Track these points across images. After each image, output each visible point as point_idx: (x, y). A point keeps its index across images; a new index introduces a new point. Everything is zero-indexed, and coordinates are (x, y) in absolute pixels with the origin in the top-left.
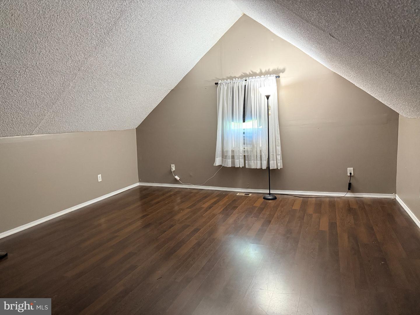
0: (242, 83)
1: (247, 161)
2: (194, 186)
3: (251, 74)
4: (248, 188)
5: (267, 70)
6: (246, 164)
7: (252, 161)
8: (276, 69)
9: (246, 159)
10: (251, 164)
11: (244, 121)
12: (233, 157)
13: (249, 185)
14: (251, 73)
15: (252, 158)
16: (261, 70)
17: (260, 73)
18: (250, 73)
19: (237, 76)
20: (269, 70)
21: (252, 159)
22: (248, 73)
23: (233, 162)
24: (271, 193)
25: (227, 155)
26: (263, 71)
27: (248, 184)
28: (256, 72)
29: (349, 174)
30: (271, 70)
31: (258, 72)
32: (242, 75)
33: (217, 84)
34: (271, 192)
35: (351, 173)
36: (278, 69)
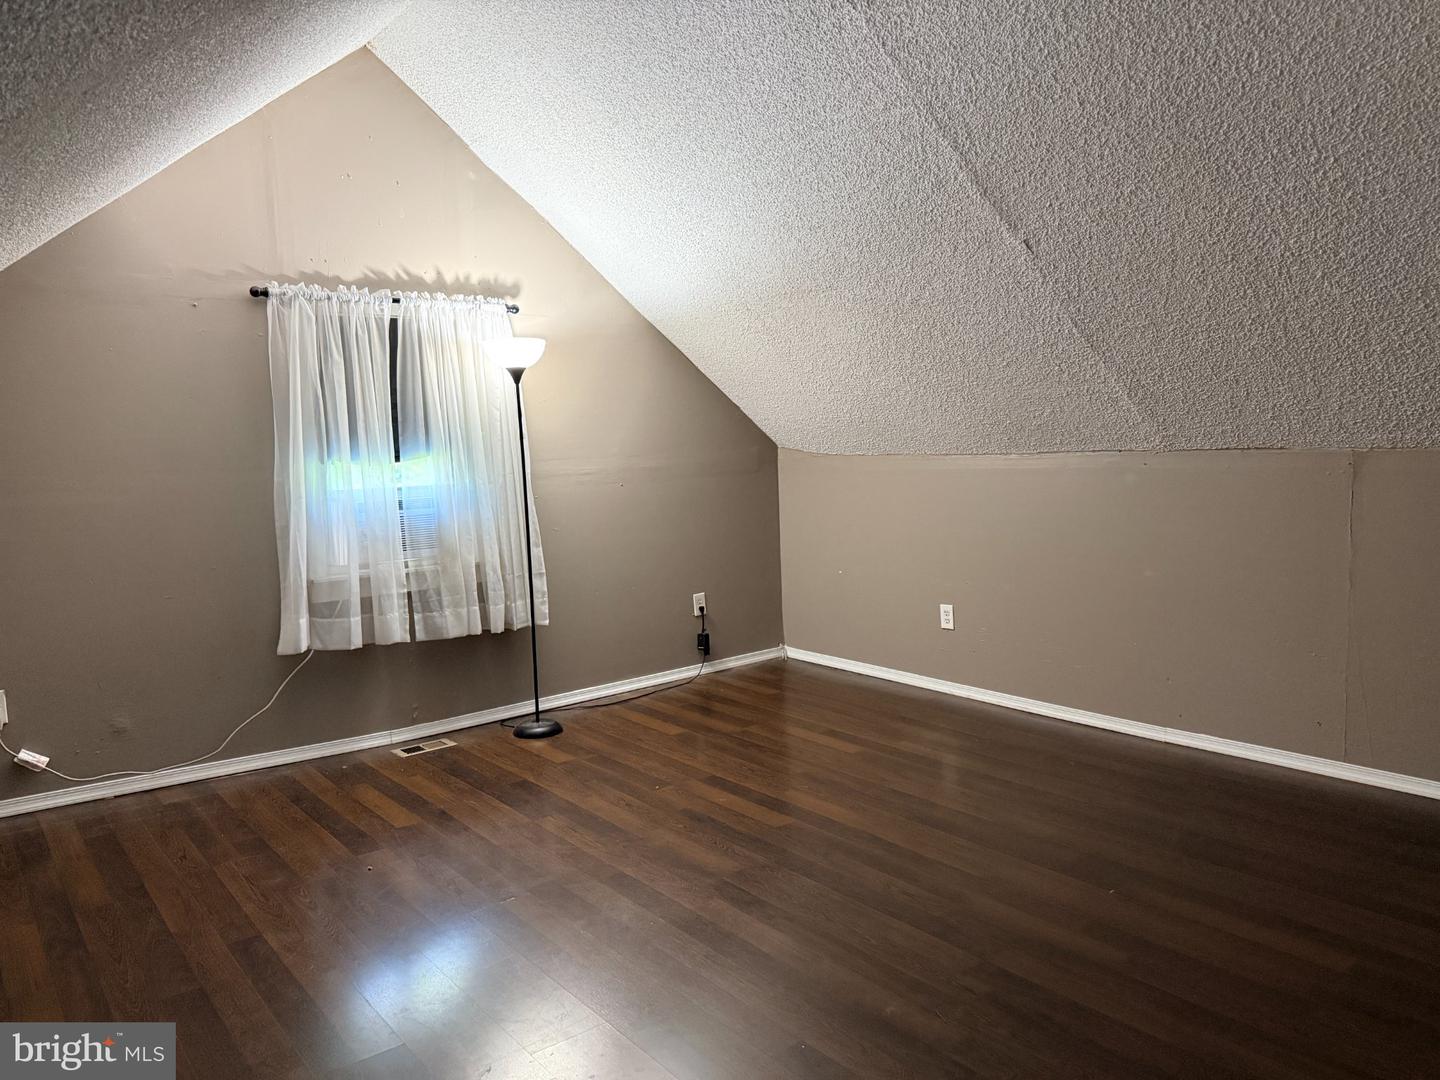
0: (382, 310)
1: (420, 615)
2: (147, 775)
3: (404, 282)
4: (414, 722)
5: (462, 278)
6: (417, 628)
7: (447, 612)
8: (492, 282)
9: (416, 604)
10: (438, 620)
11: (397, 458)
12: (367, 605)
13: (416, 708)
14: (405, 277)
15: (446, 600)
16: (439, 273)
17: (434, 282)
18: (398, 276)
19: (349, 276)
20: (467, 278)
21: (445, 603)
22: (392, 276)
23: (368, 626)
24: (540, 710)
25: (334, 599)
26: (449, 278)
27: (415, 706)
28: (422, 279)
29: (697, 612)
30: (474, 280)
31: (429, 277)
32: (366, 275)
33: (259, 294)
34: (542, 707)
35: (701, 609)
36: (496, 280)
